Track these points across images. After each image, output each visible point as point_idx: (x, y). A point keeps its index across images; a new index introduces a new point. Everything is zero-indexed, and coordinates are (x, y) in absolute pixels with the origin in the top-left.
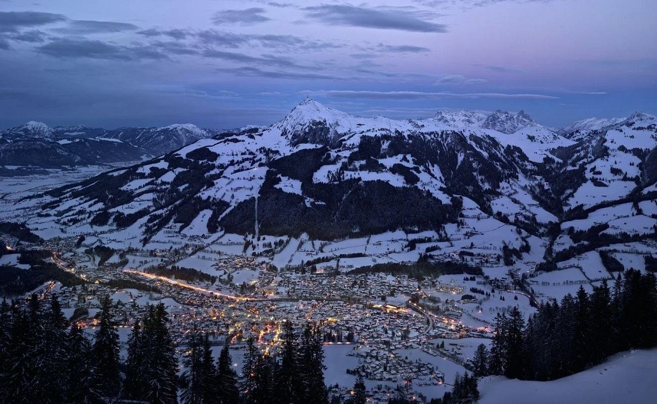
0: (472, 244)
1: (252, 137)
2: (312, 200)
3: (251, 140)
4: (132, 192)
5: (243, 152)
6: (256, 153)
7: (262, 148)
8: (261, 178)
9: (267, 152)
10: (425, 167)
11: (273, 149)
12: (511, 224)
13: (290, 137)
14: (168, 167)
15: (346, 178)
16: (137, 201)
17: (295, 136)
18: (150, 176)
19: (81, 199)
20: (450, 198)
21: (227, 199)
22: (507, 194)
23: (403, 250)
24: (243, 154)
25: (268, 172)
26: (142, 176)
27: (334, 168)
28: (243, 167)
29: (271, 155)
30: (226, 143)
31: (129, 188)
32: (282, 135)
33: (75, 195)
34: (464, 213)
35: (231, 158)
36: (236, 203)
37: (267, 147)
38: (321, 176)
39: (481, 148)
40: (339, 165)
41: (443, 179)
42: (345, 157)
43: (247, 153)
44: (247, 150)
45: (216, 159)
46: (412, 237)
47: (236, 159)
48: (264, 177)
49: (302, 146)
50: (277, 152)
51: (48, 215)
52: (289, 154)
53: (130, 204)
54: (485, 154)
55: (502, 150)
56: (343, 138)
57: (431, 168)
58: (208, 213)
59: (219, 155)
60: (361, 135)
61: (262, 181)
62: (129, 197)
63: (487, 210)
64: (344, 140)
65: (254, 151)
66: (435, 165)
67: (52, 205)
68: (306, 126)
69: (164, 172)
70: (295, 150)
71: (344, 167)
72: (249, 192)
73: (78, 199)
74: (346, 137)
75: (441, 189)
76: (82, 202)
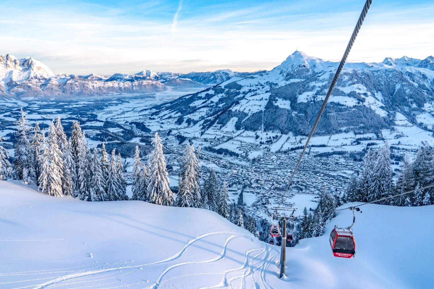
0: (399, 143)
1: (262, 75)
2: (296, 113)
3: (261, 77)
4: (195, 107)
5: (257, 84)
6: (265, 85)
7: (268, 82)
8: (266, 100)
9: (271, 84)
10: (372, 93)
11: (275, 82)
12: (430, 131)
13: (285, 75)
14: (214, 93)
15: (318, 100)
16: (198, 112)
17: (288, 75)
18: (204, 98)
19: (170, 111)
20: (387, 113)
21: (246, 111)
22: (429, 111)
23: (352, 144)
24: (256, 85)
25: (271, 95)
26: (200, 98)
27: (311, 94)
28: (256, 93)
29: (273, 86)
30: (247, 79)
31: (194, 105)
32: (280, 74)
33: (167, 109)
34: (396, 122)
35: (249, 88)
36: (251, 114)
37: (271, 81)
38: (303, 98)
39: (413, 81)
40: (314, 92)
41: (383, 100)
42: (319, 87)
43: (259, 85)
44: (259, 83)
45: (240, 89)
46: (358, 136)
47: (252, 88)
48: (268, 99)
49: (292, 81)
50: (276, 84)
51: (154, 119)
52: (284, 85)
53: (194, 114)
54: (416, 85)
55: (429, 82)
56: (318, 75)
57: (376, 94)
58: (235, 119)
59: (242, 86)
60: (330, 73)
61: (267, 101)
62: (194, 110)
63: (413, 121)
64: (319, 76)
65: (263, 84)
66: (379, 92)
67: (156, 114)
68: (295, 68)
69: (212, 96)
70: (288, 83)
71: (318, 93)
72: (259, 108)
73: (168, 110)
74: (320, 75)
75: (382, 107)
76: (170, 112)
